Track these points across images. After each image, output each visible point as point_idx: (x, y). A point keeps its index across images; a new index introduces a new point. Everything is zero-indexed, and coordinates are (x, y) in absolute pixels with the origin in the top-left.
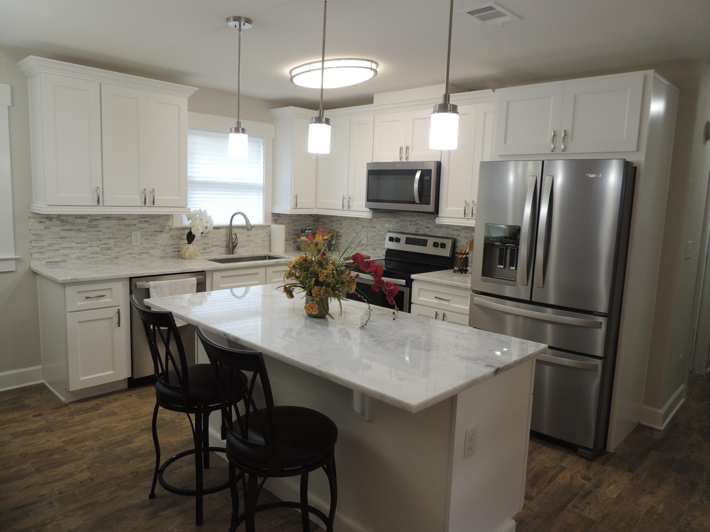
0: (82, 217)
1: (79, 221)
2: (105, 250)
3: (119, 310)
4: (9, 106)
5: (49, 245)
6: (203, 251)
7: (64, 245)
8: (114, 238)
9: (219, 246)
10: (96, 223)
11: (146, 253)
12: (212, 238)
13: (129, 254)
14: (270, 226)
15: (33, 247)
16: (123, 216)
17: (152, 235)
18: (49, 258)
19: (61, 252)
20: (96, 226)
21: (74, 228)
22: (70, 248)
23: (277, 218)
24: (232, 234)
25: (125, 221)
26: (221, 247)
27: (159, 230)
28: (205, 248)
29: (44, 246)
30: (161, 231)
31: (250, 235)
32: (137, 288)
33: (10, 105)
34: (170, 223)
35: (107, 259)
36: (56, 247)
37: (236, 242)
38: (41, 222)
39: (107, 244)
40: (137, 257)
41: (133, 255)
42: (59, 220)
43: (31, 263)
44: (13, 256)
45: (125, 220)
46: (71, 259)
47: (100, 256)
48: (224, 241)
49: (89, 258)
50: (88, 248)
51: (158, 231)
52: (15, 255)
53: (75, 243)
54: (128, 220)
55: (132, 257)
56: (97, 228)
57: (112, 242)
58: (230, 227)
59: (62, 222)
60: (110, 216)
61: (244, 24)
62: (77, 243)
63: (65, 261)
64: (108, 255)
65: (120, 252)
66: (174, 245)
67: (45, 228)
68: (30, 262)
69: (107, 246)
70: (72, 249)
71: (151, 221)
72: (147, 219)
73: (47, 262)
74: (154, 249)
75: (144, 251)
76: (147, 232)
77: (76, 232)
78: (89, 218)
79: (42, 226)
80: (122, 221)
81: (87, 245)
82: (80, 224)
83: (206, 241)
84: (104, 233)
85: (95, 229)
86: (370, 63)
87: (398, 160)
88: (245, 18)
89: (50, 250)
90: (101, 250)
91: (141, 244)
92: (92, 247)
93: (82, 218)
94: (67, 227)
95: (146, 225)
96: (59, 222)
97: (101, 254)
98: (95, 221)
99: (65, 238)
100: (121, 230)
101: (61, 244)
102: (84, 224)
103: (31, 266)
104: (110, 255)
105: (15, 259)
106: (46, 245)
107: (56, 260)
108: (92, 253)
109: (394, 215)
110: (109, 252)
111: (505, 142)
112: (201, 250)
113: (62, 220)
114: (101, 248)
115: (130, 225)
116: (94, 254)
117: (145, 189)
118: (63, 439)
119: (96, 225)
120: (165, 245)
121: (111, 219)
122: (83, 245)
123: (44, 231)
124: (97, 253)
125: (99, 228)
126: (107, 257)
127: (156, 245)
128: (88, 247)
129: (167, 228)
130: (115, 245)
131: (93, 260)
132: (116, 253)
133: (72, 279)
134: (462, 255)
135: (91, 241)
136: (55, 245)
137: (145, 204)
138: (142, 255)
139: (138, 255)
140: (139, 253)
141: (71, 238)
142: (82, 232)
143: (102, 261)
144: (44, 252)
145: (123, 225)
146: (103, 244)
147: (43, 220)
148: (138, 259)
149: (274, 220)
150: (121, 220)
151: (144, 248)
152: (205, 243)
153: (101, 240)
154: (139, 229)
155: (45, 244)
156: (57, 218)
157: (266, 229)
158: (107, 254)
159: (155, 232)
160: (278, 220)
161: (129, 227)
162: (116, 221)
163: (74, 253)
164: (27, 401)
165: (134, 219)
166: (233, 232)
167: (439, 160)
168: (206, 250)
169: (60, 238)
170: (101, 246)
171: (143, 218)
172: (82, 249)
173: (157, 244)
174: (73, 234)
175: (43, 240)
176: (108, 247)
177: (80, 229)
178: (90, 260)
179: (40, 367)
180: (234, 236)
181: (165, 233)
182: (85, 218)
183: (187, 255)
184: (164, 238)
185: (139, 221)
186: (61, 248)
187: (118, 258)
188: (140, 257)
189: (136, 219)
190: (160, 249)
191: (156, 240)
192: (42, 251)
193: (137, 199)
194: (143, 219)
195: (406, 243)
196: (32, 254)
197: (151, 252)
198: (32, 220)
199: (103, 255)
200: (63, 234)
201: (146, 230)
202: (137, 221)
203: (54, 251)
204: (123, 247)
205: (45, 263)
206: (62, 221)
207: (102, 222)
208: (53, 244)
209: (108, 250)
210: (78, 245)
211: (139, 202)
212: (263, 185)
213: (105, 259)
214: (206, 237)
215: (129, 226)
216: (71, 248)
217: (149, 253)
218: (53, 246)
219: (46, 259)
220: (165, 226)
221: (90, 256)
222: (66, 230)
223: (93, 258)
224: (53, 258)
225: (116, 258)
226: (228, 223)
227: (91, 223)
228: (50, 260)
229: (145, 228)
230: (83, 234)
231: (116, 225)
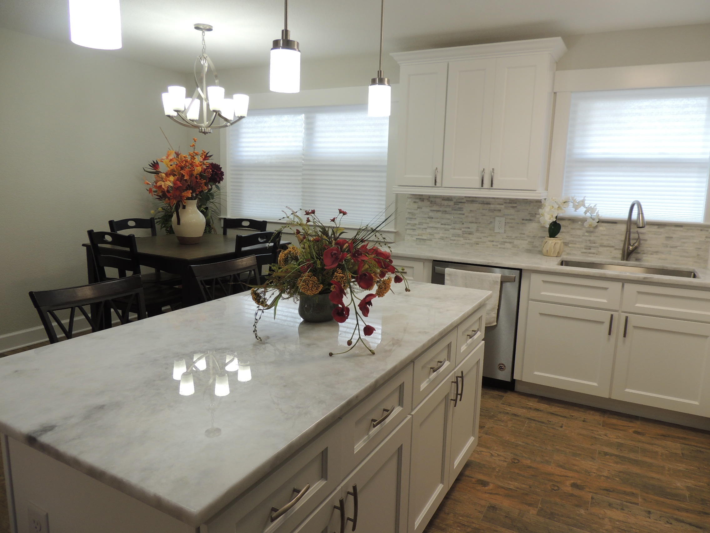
0: (449, 199)
1: (446, 203)
2: (467, 234)
5: (420, 224)
6: (585, 251)
7: (430, 225)
8: (476, 223)
9: (613, 247)
10: (460, 205)
11: (510, 243)
12: (602, 235)
13: (490, 241)
15: (408, 224)
16: (488, 200)
17: (518, 223)
18: (418, 235)
19: (428, 231)
20: (461, 209)
21: (441, 209)
22: (435, 228)
25: (489, 206)
26: (616, 249)
27: (528, 218)
28: (590, 247)
29: (416, 224)
30: (530, 220)
31: (672, 238)
35: (468, 243)
36: (425, 226)
37: (637, 244)
38: (415, 202)
39: (469, 228)
40: (499, 246)
41: (494, 243)
42: (429, 201)
44: (393, 230)
45: (490, 204)
46: (436, 239)
47: (462, 239)
48: (622, 241)
49: (451, 240)
50: (450, 230)
51: (527, 220)
52: (395, 228)
53: (440, 224)
54: (493, 204)
55: (493, 245)
56: (460, 210)
57: (474, 227)
58: (629, 223)
60: (475, 199)
62: (442, 224)
63: (431, 240)
64: (469, 239)
65: (481, 238)
67: (418, 208)
69: (469, 230)
70: (437, 230)
71: (519, 207)
73: (417, 239)
74: (519, 240)
75: (508, 240)
76: (513, 219)
77: (442, 213)
78: (455, 200)
79: (416, 206)
80: (486, 206)
81: (450, 227)
82: (447, 206)
83: (592, 238)
84: (467, 216)
85: (459, 212)
89: (420, 228)
90: (463, 233)
91: (505, 233)
92: (455, 229)
94: (435, 208)
95: (512, 211)
96: (429, 203)
97: (463, 237)
98: (460, 204)
99: (432, 218)
100: (484, 215)
101: (428, 223)
102: (450, 206)
104: (471, 240)
105: (395, 233)
106: (417, 223)
108: (454, 235)
110: (471, 236)
112: (583, 248)
113: (431, 201)
114: (463, 231)
115: (495, 210)
116: (456, 237)
120: (534, 237)
121: (481, 202)
122: (446, 226)
123: (417, 210)
124: (459, 236)
125: (463, 210)
126: (468, 241)
127: (523, 236)
128: (451, 229)
130: (477, 230)
131: (455, 242)
132: (478, 238)
135: (454, 223)
136: (424, 224)
137: (482, 186)
138: (504, 244)
139: (500, 244)
140: (502, 242)
141: (437, 218)
142: (448, 213)
143: (463, 245)
144: (415, 230)
145: (487, 210)
146: (466, 228)
147: (417, 201)
148: (500, 248)
150: (484, 204)
151: (508, 236)
152: (590, 240)
153: (463, 224)
154: (504, 215)
155: (416, 222)
156: (428, 199)
158: (468, 238)
159: (523, 220)
161: (493, 212)
162: (480, 205)
163: (439, 233)
165: (499, 204)
168: (590, 249)
169: (429, 218)
170: (463, 230)
171: (509, 203)
172: (445, 230)
173: (524, 234)
174: (439, 214)
175: (415, 219)
176: (470, 232)
177: (446, 211)
178: (452, 242)
181: (533, 223)
184: (532, 228)
185: (505, 207)
186: (428, 227)
187: (478, 244)
188: (503, 246)
189: (502, 204)
190: (526, 240)
191: (523, 230)
192: (414, 228)
193: (474, 180)
194: (510, 205)
196: (406, 230)
197: (516, 242)
198: (409, 200)
199: (464, 239)
200: (431, 214)
201: (511, 217)
202: (503, 206)
203: (423, 230)
204: (485, 233)
205: (415, 239)
206: (431, 202)
207: (466, 205)
208: (422, 223)
209: (469, 234)
210: (443, 226)
213: (466, 243)
214: (592, 232)
216: (437, 228)
217: (513, 243)
218: (423, 225)
219: (416, 235)
220: (536, 214)
221: (452, 238)
222: (434, 211)
223: (455, 240)
224: (421, 236)
225: (477, 244)
226: (625, 216)
227: (456, 205)
228: (418, 237)
229: (511, 215)
230: (447, 216)
231: (480, 209)
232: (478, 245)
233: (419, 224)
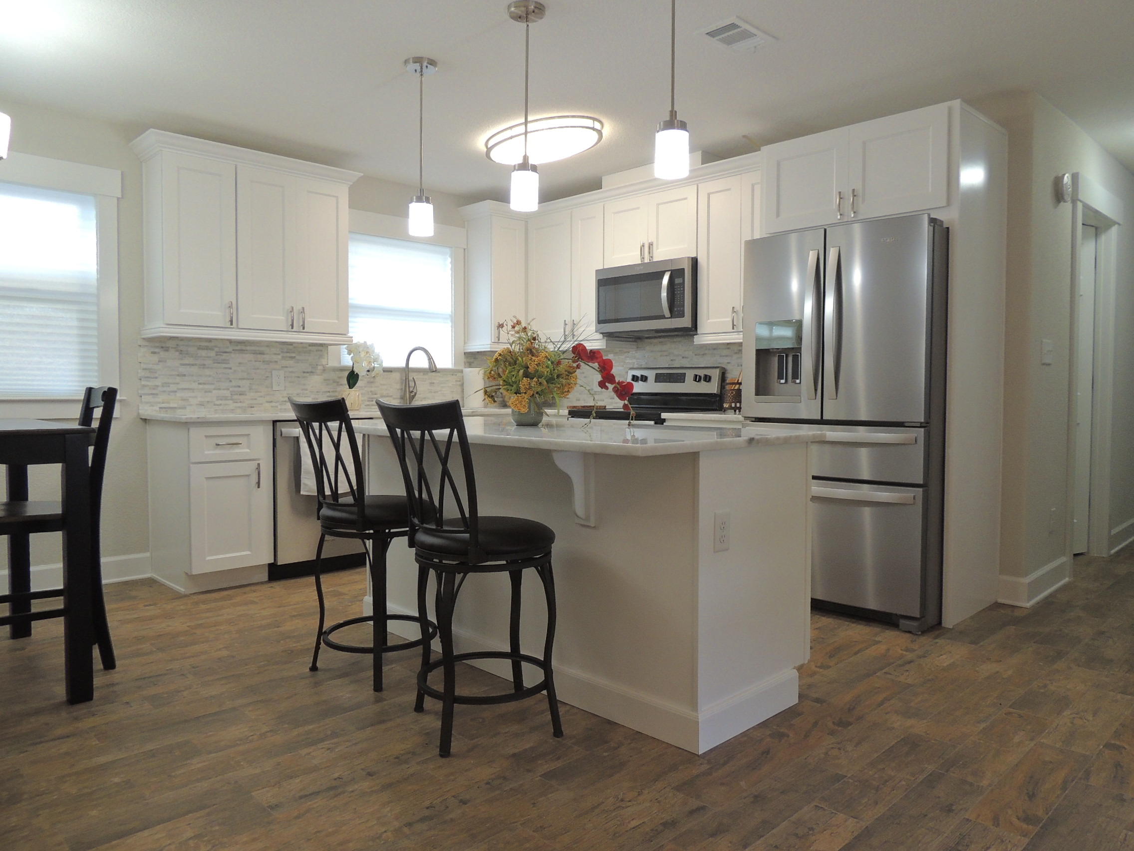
1: (203, 353)
2: (237, 394)
3: (259, 464)
4: (118, 199)
6: (368, 403)
7: (183, 386)
8: (248, 379)
9: (391, 396)
10: (225, 356)
12: (381, 385)
13: (267, 402)
14: (462, 371)
15: (144, 386)
17: (299, 377)
18: (163, 403)
19: (179, 394)
20: (225, 361)
21: (197, 362)
22: (188, 389)
23: (472, 360)
24: (409, 380)
26: (394, 399)
27: (309, 370)
29: (157, 386)
30: (312, 372)
31: (434, 383)
32: (283, 435)
33: (120, 196)
34: (324, 362)
35: (239, 407)
36: (173, 387)
37: (415, 391)
38: (154, 353)
39: (239, 387)
40: (279, 407)
41: (273, 404)
42: (177, 351)
43: (140, 408)
45: (263, 354)
46: (191, 405)
47: (231, 402)
48: (398, 390)
49: (215, 405)
50: (214, 391)
51: (308, 372)
53: (197, 383)
54: (267, 354)
55: (272, 406)
56: (227, 363)
57: (245, 384)
58: (406, 371)
59: (181, 353)
61: (427, 67)
62: (200, 384)
63: (184, 408)
64: (241, 402)
65: (256, 399)
66: (329, 392)
67: (159, 361)
68: (138, 406)
69: (240, 389)
70: (193, 392)
71: (298, 357)
72: (293, 355)
73: (160, 408)
74: (302, 397)
76: (292, 372)
77: (199, 368)
79: (155, 358)
80: (259, 356)
81: (212, 387)
82: (205, 357)
83: (373, 389)
84: (235, 371)
85: (224, 365)
86: (591, 121)
87: (638, 261)
88: (428, 59)
89: (164, 391)
91: (285, 390)
92: (220, 389)
93: (207, 349)
94: (187, 361)
95: (291, 362)
96: (177, 353)
97: (232, 399)
98: (224, 354)
99: (185, 375)
100: (258, 369)
101: (178, 384)
102: (210, 357)
103: (140, 411)
104: (243, 402)
105: (120, 401)
106: (160, 384)
107: (172, 405)
108: (219, 398)
110: (242, 397)
111: (778, 215)
113: (181, 351)
114: (231, 391)
115: (271, 362)
116: (221, 400)
117: (293, 308)
119: (224, 360)
120: (317, 392)
121: (246, 352)
122: (206, 387)
123: (158, 364)
124: (226, 398)
125: (229, 363)
126: (239, 405)
127: (306, 392)
128: (214, 389)
129: (319, 367)
130: (250, 389)
131: (221, 407)
132: (252, 399)
133: (198, 418)
134: (734, 386)
135: (218, 381)
136: (171, 385)
137: (292, 328)
139: (280, 404)
140: (282, 401)
141: (192, 376)
142: (208, 368)
143: (232, 410)
144: (157, 394)
145: (260, 361)
146: (235, 387)
147: (157, 350)
148: (281, 409)
149: (468, 362)
150: (257, 354)
151: (288, 394)
152: (371, 391)
153: (231, 381)
154: (282, 367)
155: (158, 382)
156: (175, 348)
157: (456, 375)
158: (239, 401)
159: (304, 372)
160: (473, 362)
161: (269, 364)
162: (251, 356)
163: (196, 397)
164: (133, 593)
165: (275, 354)
166: (411, 378)
167: (694, 255)
169: (178, 375)
170: (231, 389)
171: (287, 352)
172: (206, 392)
173: (307, 390)
174: (194, 370)
175: (156, 378)
176: (241, 392)
177: (204, 365)
178: (217, 407)
179: (148, 554)
180: (412, 384)
181: (317, 375)
182: (210, 349)
184: (315, 381)
185: (283, 357)
186: (178, 389)
187: (253, 407)
188: (283, 407)
189: (279, 354)
190: (310, 397)
191: (304, 385)
192: (154, 392)
193: (281, 320)
194: (288, 355)
195: (655, 382)
196: (141, 396)
198: (143, 350)
199: (234, 402)
200: (182, 370)
201: (291, 370)
202: (280, 357)
203: (171, 394)
204: (261, 392)
205: (158, 409)
207: (233, 355)
208: (168, 383)
209: (240, 394)
210: (201, 386)
211: (285, 324)
212: (451, 313)
213: (236, 407)
214: (372, 382)
215: (268, 362)
216: (192, 390)
218: (169, 386)
219: (160, 403)
220: (317, 365)
222: (185, 365)
223: (221, 405)
224: (168, 403)
225: (251, 407)
226: (403, 365)
227: (219, 356)
228: (163, 405)
229: (290, 367)
230: (207, 372)
231: (251, 361)
232: (253, 409)
233: (163, 386)
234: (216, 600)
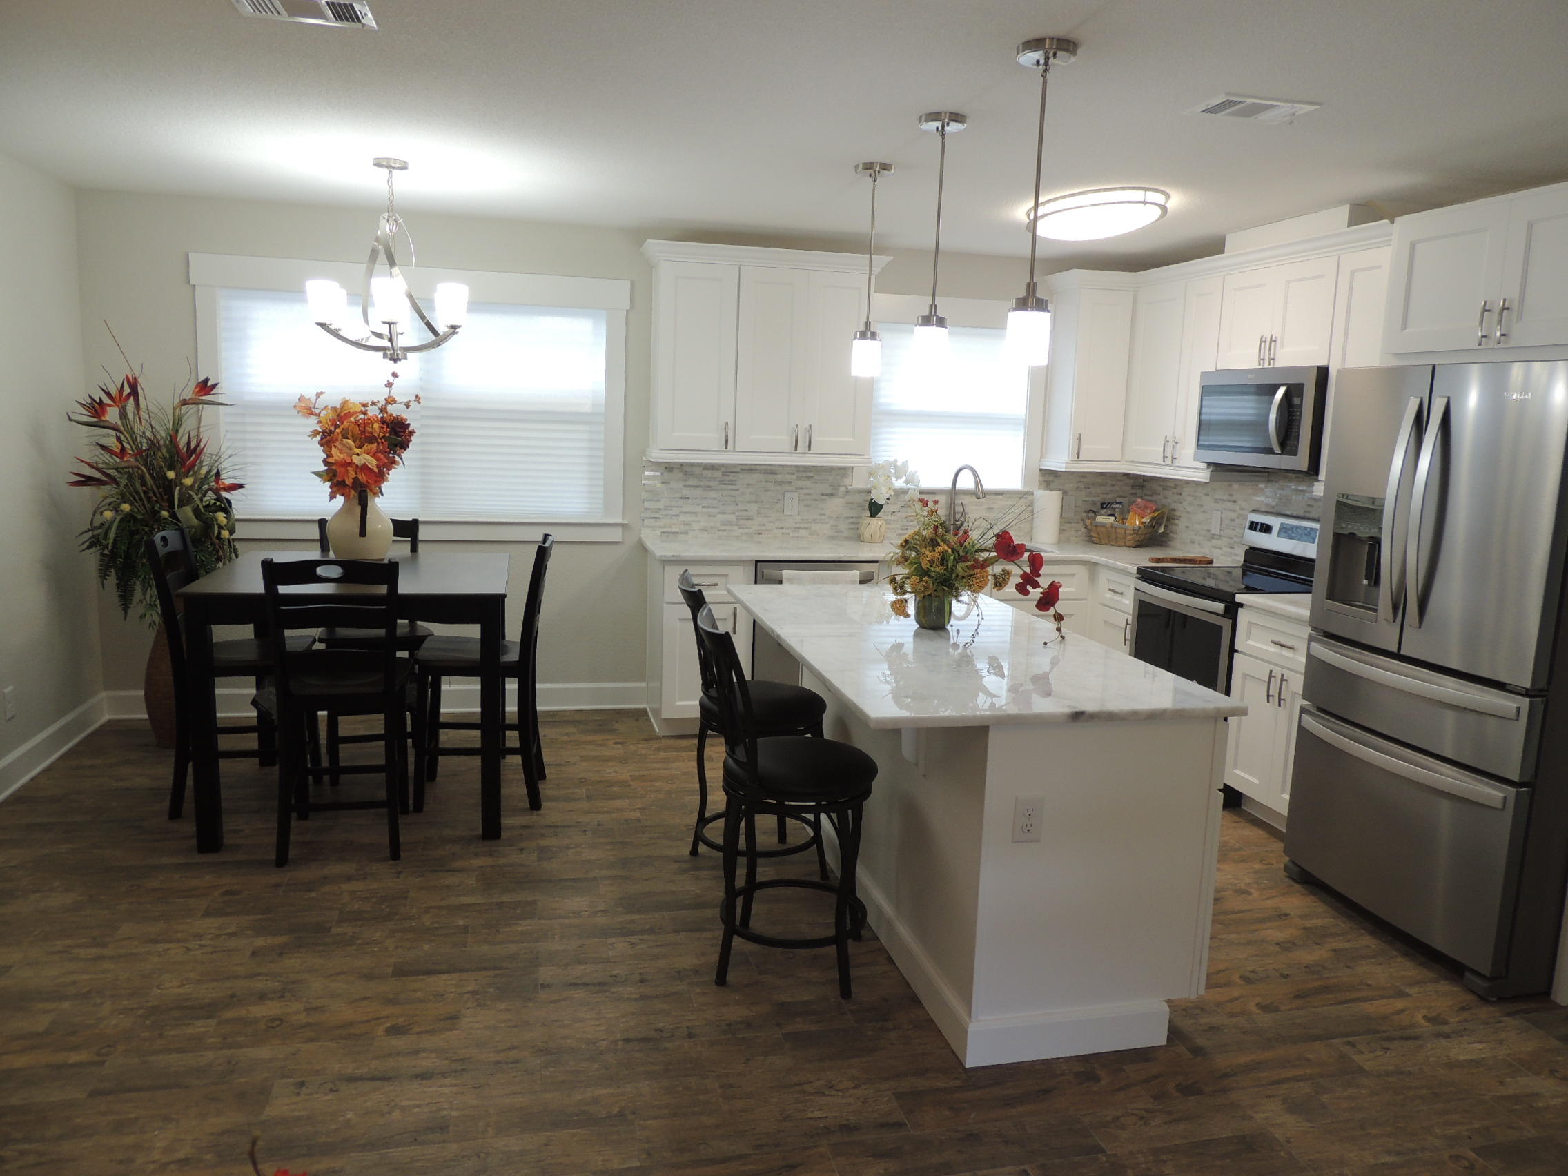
0: (713, 467)
1: (709, 473)
2: (743, 519)
3: (735, 608)
4: (627, 311)
5: (667, 508)
7: (685, 509)
8: (757, 502)
10: (732, 477)
11: (806, 528)
13: (777, 528)
14: (1032, 494)
15: (646, 509)
16: (773, 468)
17: (816, 500)
18: (665, 527)
19: (682, 518)
20: (732, 483)
21: (702, 484)
22: (693, 513)
23: (1051, 478)
24: (954, 503)
25: (775, 476)
27: (829, 492)
28: (907, 526)
29: (659, 509)
30: (832, 494)
31: (992, 508)
32: (765, 577)
33: (629, 309)
34: (847, 481)
35: (746, 534)
36: (676, 511)
37: (962, 519)
39: (747, 511)
40: (791, 535)
41: (784, 531)
43: (642, 532)
44: (619, 521)
45: (776, 474)
46: (693, 530)
47: (736, 528)
49: (719, 530)
50: (719, 516)
51: (827, 495)
52: (623, 520)
53: (701, 507)
54: (780, 474)
55: (783, 534)
56: (733, 485)
57: (753, 508)
58: (954, 492)
59: (685, 475)
60: (753, 467)
61: (879, 172)
62: (703, 507)
63: (687, 533)
64: (747, 528)
65: (764, 525)
66: (852, 517)
67: (664, 483)
68: (640, 530)
70: (697, 516)
71: (816, 477)
72: (811, 474)
75: (803, 526)
76: (809, 494)
77: (704, 490)
78: (723, 469)
80: (770, 476)
81: (717, 510)
82: (711, 478)
84: (743, 493)
85: (730, 487)
87: (1255, 365)
88: (881, 163)
89: (666, 515)
90: (737, 519)
91: (799, 514)
92: (724, 513)
93: (713, 469)
94: (692, 482)
95: (808, 483)
96: (681, 474)
97: (738, 525)
98: (731, 475)
99: (688, 498)
100: (768, 491)
101: (681, 507)
102: (716, 478)
103: (642, 536)
104: (750, 528)
105: (623, 525)
106: (662, 507)
107: (674, 530)
108: (723, 524)
109: (1268, 476)
110: (749, 523)
111: (1404, 326)
112: (898, 529)
113: (686, 471)
114: (737, 516)
115: (783, 482)
116: (726, 525)
117: (797, 426)
118: (633, 773)
119: (731, 481)
120: (837, 517)
122: (711, 510)
123: (663, 486)
124: (730, 524)
125: (736, 485)
126: (746, 531)
127: (823, 517)
128: (719, 513)
129: (842, 489)
130: (759, 513)
131: (725, 533)
132: (760, 525)
133: (673, 556)
135: (723, 505)
137: (796, 449)
138: (798, 531)
139: (792, 531)
140: (795, 528)
141: (696, 498)
142: (712, 490)
143: (738, 536)
144: (659, 518)
145: (772, 482)
146: (741, 510)
148: (792, 537)
149: (1045, 481)
150: (768, 473)
151: (802, 520)
153: (737, 505)
154: (797, 489)
155: (661, 505)
156: (679, 468)
157: (1026, 498)
158: (746, 526)
159: (822, 495)
160: (1053, 482)
161: (781, 485)
162: (762, 475)
163: (699, 522)
164: (616, 726)
165: (791, 474)
166: (958, 502)
167: (1323, 363)
168: (907, 529)
169: (681, 498)
170: (737, 514)
171: (803, 471)
172: (710, 516)
173: (824, 515)
174: (699, 492)
175: (659, 500)
176: (748, 516)
177: (709, 487)
178: (721, 533)
179: (643, 684)
180: (959, 509)
181: (839, 497)
182: (717, 469)
183: (867, 535)
184: (836, 505)
185: (798, 477)
186: (681, 513)
187: (761, 534)
188: (796, 534)
189: (794, 474)
190: (827, 523)
191: (823, 509)
192: (656, 515)
193: (786, 441)
194: (805, 474)
195: (1281, 536)
196: (643, 520)
197: (815, 527)
199: (739, 528)
200: (686, 492)
201: (807, 491)
202: (794, 477)
203: (673, 517)
204: (771, 517)
205: (660, 534)
206: (686, 473)
207: (741, 476)
208: (671, 507)
209: (747, 519)
210: (705, 510)
211: (788, 447)
212: (1024, 417)
213: (742, 533)
215: (780, 483)
216: (695, 513)
217: (810, 528)
218: (672, 510)
219: (660, 527)
220: (839, 486)
221: (722, 528)
222: (689, 486)
223: (725, 530)
224: (671, 527)
225: (759, 534)
226: (949, 485)
227: (725, 477)
228: (665, 530)
229: (807, 488)
230: (713, 494)
231: (761, 482)
232: (760, 536)
233: (665, 509)
234: (677, 749)
